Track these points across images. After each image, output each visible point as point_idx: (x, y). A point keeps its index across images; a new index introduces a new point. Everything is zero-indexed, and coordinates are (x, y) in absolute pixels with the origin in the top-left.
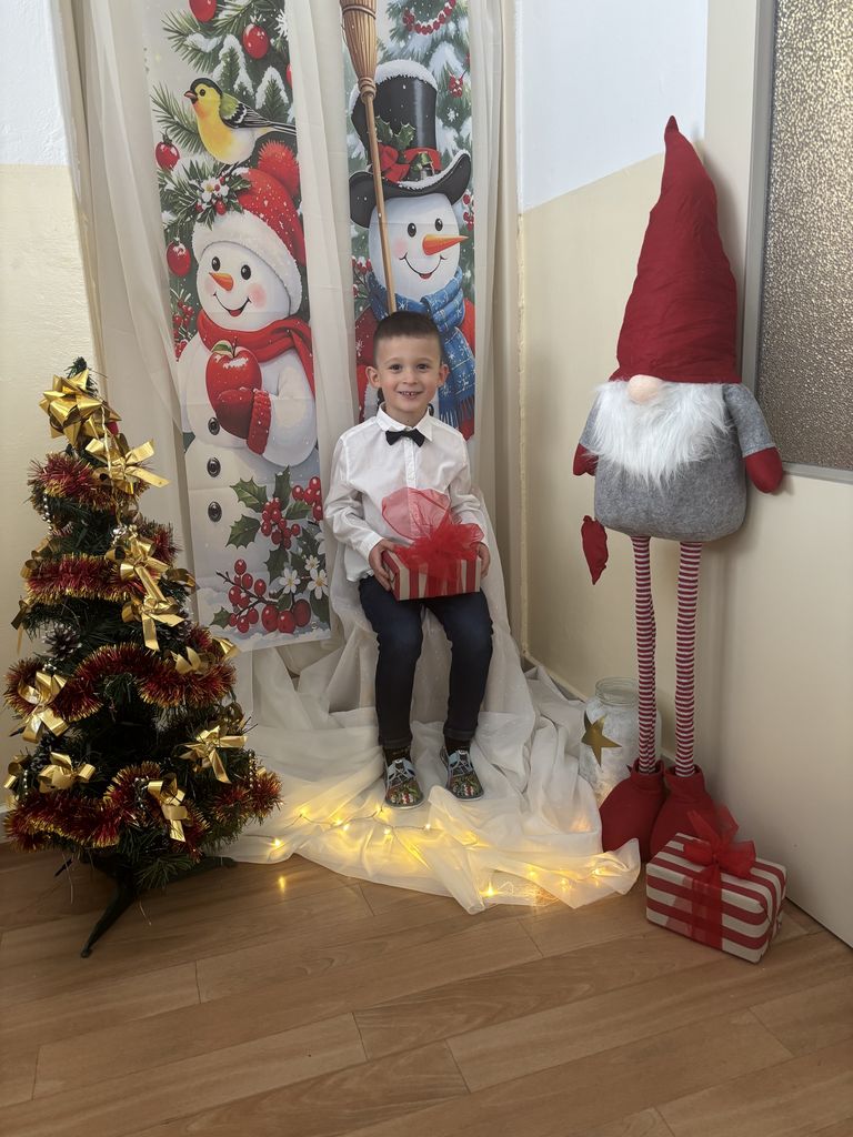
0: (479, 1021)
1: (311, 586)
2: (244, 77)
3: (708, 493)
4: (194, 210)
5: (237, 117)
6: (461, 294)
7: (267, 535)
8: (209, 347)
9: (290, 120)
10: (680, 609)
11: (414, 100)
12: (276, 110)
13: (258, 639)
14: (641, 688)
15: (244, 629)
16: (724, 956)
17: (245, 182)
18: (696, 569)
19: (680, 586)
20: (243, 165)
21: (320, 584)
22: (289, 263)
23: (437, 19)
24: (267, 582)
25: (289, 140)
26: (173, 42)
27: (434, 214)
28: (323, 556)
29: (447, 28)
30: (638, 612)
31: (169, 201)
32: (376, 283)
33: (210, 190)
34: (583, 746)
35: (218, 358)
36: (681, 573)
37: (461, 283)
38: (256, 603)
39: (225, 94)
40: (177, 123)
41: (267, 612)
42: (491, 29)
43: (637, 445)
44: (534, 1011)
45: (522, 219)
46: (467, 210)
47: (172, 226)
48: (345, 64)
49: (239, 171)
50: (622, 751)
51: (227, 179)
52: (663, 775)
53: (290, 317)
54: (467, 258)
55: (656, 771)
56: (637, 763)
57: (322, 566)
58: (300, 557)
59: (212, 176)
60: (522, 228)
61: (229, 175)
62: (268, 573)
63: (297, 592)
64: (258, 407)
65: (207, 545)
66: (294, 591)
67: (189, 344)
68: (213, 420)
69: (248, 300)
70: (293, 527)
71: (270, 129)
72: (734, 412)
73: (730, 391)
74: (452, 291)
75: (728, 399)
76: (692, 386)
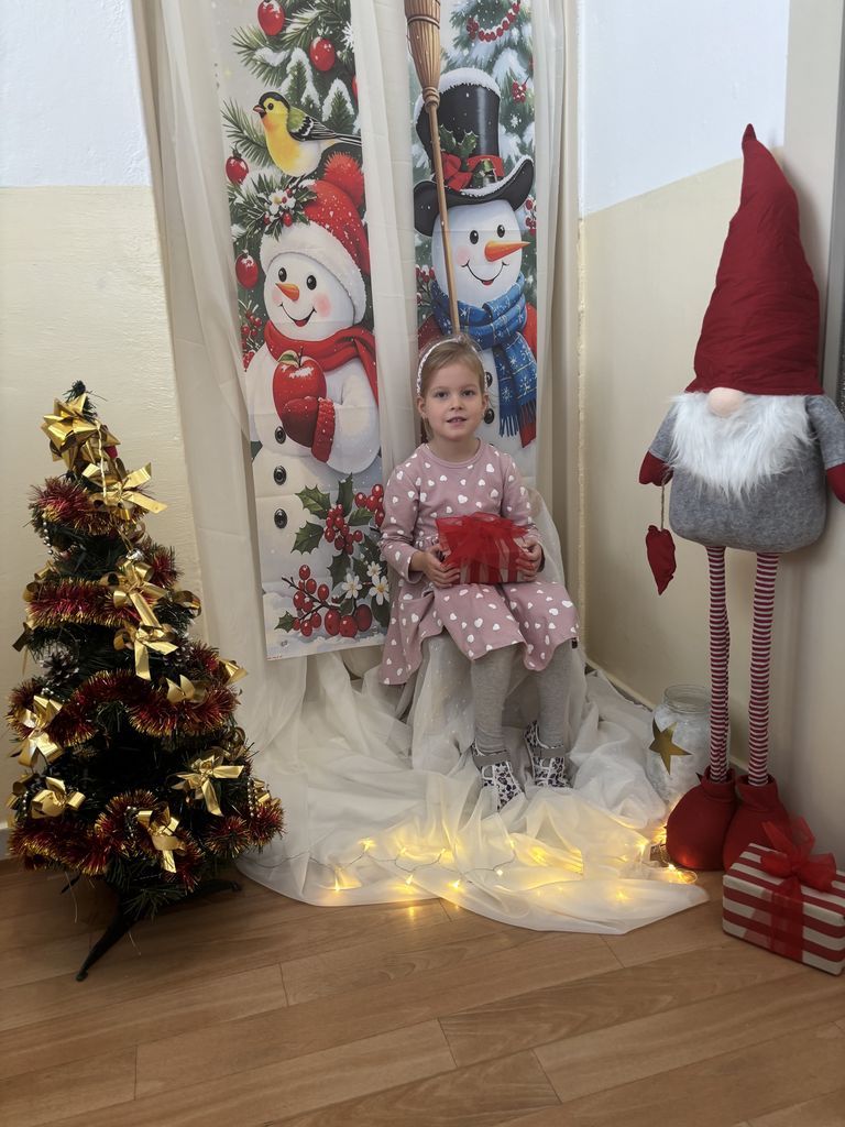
0: (564, 1030)
1: (372, 592)
2: (310, 90)
3: (788, 505)
4: (262, 223)
5: (304, 129)
6: (523, 300)
7: (329, 539)
8: (276, 358)
9: (355, 131)
10: (755, 620)
11: (477, 108)
12: (342, 122)
13: (322, 643)
14: (714, 697)
15: (307, 633)
16: (805, 969)
17: (311, 194)
18: (773, 580)
19: (756, 596)
20: (309, 177)
21: (381, 590)
22: (353, 272)
23: (500, 26)
24: (330, 588)
25: (355, 152)
26: (242, 57)
27: (496, 221)
29: (511, 35)
30: (711, 622)
31: (238, 215)
32: (439, 291)
33: (278, 203)
34: (650, 753)
35: (285, 367)
36: (757, 584)
37: (523, 290)
38: (320, 607)
39: (293, 109)
40: (246, 138)
41: (330, 616)
42: (554, 34)
44: (618, 1022)
45: (582, 223)
46: (529, 216)
47: (241, 239)
48: (411, 75)
49: (306, 183)
50: (691, 760)
51: (294, 191)
52: (734, 784)
53: (354, 326)
54: (529, 264)
55: (727, 780)
56: (708, 770)
57: (384, 572)
58: (362, 563)
59: (280, 188)
60: (582, 232)
61: (296, 187)
62: (331, 578)
63: (359, 598)
64: (322, 416)
65: (273, 551)
66: (356, 596)
67: (257, 354)
68: (279, 429)
69: (314, 310)
70: (355, 533)
71: (337, 141)
72: (817, 423)
73: (813, 402)
74: (513, 297)
75: (810, 410)
76: (775, 399)
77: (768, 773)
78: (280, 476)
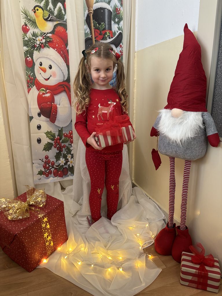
1: (69, 163)
2: (51, 6)
4: (34, 47)
5: (48, 18)
7: (55, 148)
8: (38, 90)
9: (65, 19)
11: (105, 15)
12: (61, 16)
13: (52, 179)
15: (47, 176)
17: (50, 38)
20: (50, 33)
21: (71, 163)
22: (64, 64)
24: (55, 163)
25: (65, 26)
28: (73, 154)
30: (170, 180)
31: (26, 44)
33: (39, 40)
35: (41, 93)
38: (52, 168)
39: (45, 11)
40: (29, 19)
41: (55, 171)
45: (136, 53)
46: (121, 50)
47: (27, 51)
48: (84, 3)
49: (49, 35)
53: (64, 81)
56: (168, 224)
57: (72, 157)
58: (66, 154)
59: (40, 36)
60: (136, 56)
61: (45, 36)
62: (55, 159)
63: (64, 165)
64: (53, 109)
65: (36, 151)
67: (32, 89)
68: (39, 113)
69: (51, 76)
70: (63, 145)
71: (59, 22)
72: (205, 121)
73: (204, 114)
75: (203, 117)
76: (192, 113)
77: (186, 226)
78: (39, 127)
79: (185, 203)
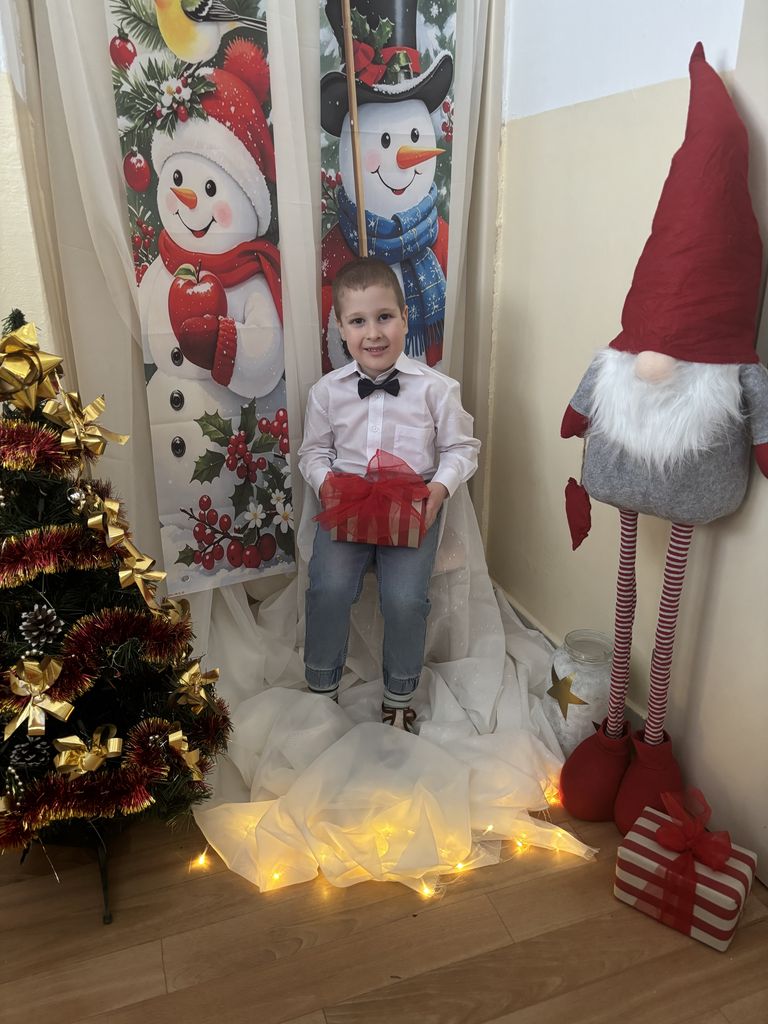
1: (276, 520)
4: (153, 116)
5: (201, 8)
6: (435, 213)
7: (231, 467)
8: (172, 273)
9: (260, 14)
12: (244, 2)
13: (224, 576)
15: (208, 565)
17: (209, 84)
19: (667, 564)
20: (207, 64)
21: (286, 518)
22: (257, 179)
24: (232, 518)
25: (259, 38)
27: (411, 122)
28: (290, 489)
30: (620, 584)
31: (125, 104)
32: (346, 198)
33: (171, 93)
34: (547, 698)
35: (181, 283)
36: (669, 552)
37: (436, 201)
38: (222, 539)
40: (134, 15)
41: (232, 547)
43: (641, 426)
45: (505, 128)
46: (446, 120)
47: (129, 133)
49: (203, 71)
50: (587, 709)
51: (190, 80)
53: (258, 239)
54: (443, 174)
55: (624, 732)
57: (288, 500)
58: (266, 491)
59: (173, 76)
60: (503, 139)
61: (192, 75)
62: (233, 508)
63: (262, 527)
64: (223, 336)
65: (170, 482)
66: (259, 526)
67: (150, 268)
68: (176, 350)
69: (213, 220)
70: (258, 460)
71: (238, 24)
72: (750, 395)
73: (747, 372)
74: (425, 209)
75: (744, 381)
76: (708, 367)
77: (664, 732)
79: (665, 659)
